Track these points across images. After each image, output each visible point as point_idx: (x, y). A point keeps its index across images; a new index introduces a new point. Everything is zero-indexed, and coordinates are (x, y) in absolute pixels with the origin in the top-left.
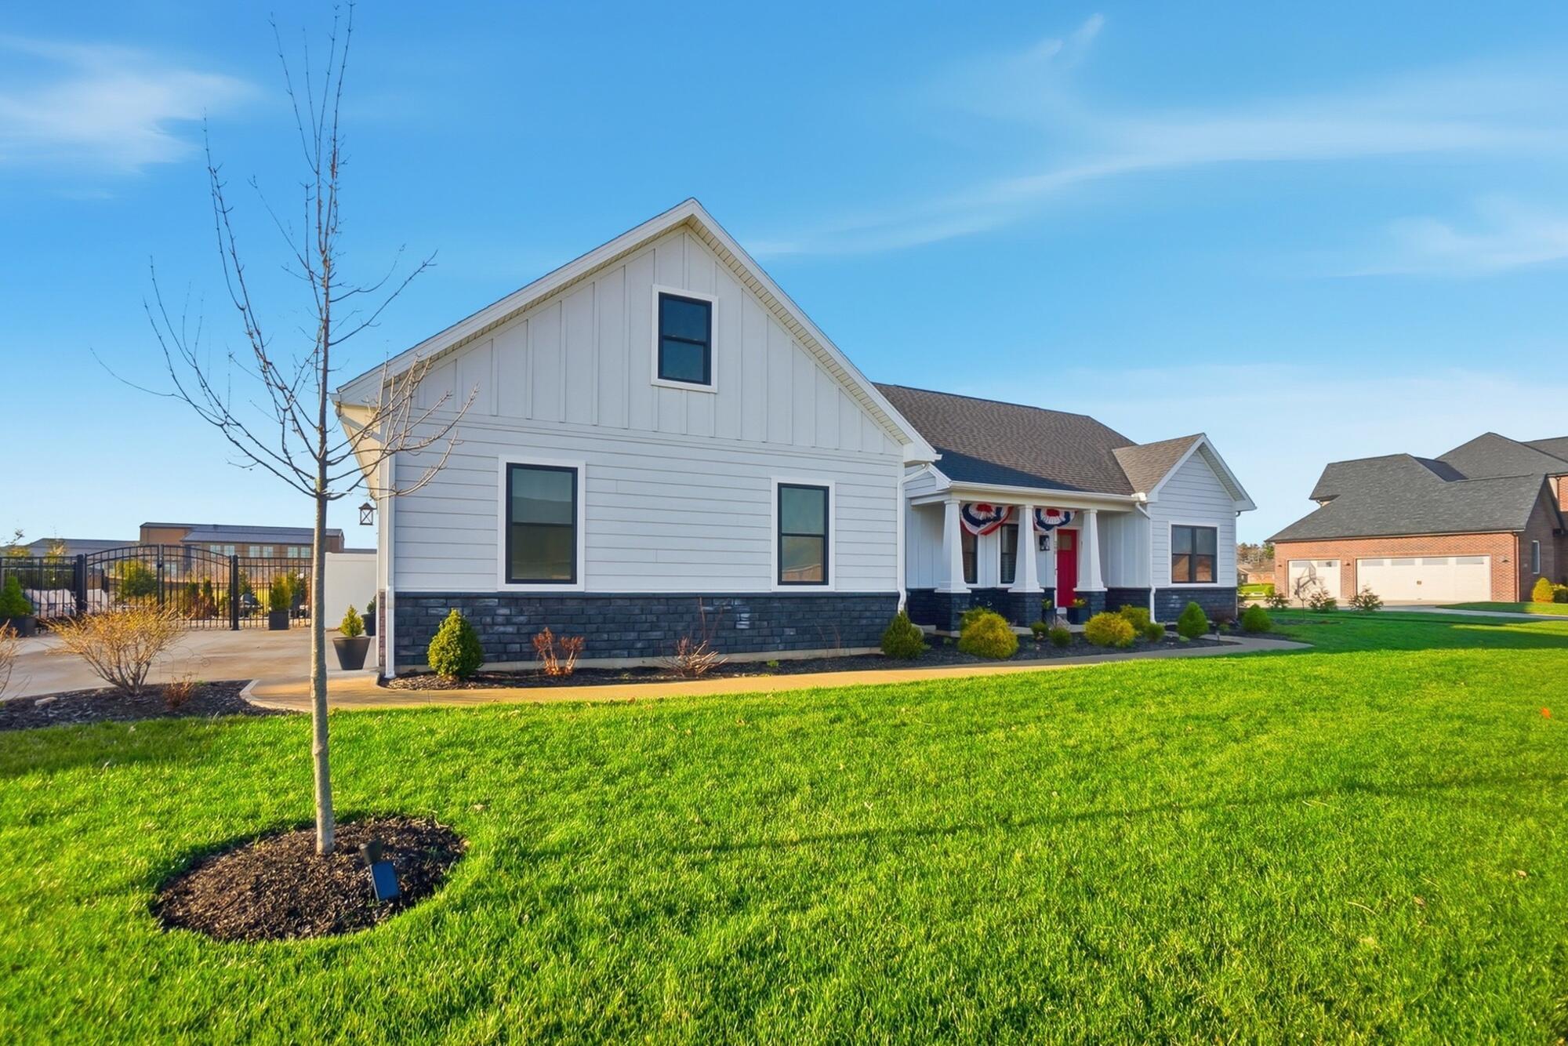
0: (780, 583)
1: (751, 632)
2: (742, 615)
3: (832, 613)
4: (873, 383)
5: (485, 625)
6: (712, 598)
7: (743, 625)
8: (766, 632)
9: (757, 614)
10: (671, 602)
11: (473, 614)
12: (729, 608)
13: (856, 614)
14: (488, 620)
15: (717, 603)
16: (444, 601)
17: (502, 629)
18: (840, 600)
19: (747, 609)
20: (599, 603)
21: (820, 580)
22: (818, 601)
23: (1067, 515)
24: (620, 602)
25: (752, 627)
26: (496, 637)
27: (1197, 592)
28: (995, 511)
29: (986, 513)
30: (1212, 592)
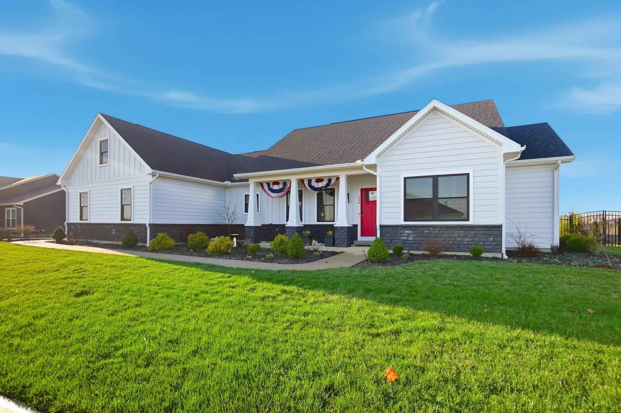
0: (122, 220)
2: (114, 229)
7: (114, 233)
8: (118, 235)
10: (101, 226)
12: (111, 228)
13: (138, 231)
14: (77, 229)
15: (109, 226)
18: (134, 226)
20: (91, 226)
22: (129, 226)
23: (329, 181)
24: (94, 225)
26: (78, 233)
27: (437, 229)
28: (282, 184)
29: (277, 186)
30: (458, 229)
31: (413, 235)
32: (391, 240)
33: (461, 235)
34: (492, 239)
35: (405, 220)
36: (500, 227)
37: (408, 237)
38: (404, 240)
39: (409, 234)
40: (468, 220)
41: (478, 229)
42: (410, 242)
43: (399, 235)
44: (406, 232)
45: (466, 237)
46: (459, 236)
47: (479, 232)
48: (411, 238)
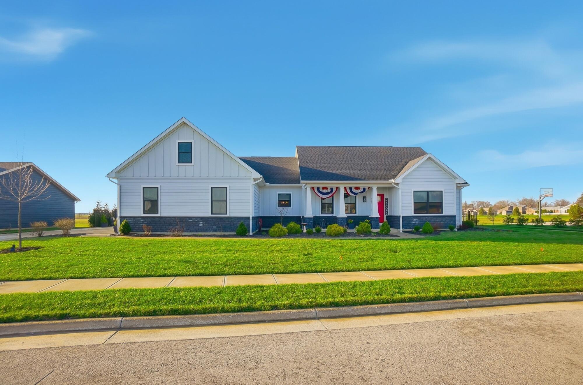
0: (212, 214)
1: (203, 227)
2: (201, 222)
3: (228, 223)
4: (238, 157)
5: (138, 224)
6: (192, 218)
7: (201, 225)
8: (207, 227)
9: (205, 222)
10: (181, 219)
11: (136, 221)
12: (197, 220)
13: (236, 223)
14: (139, 222)
15: (193, 219)
16: (129, 218)
17: (142, 224)
18: (230, 219)
19: (201, 221)
20: (163, 219)
21: (225, 213)
22: (223, 219)
23: (364, 189)
24: (168, 219)
25: (203, 226)
26: (140, 226)
27: (429, 218)
28: (330, 189)
29: (326, 190)
30: (439, 217)
31: (418, 221)
32: (407, 224)
33: (440, 221)
34: (452, 222)
35: (414, 213)
36: (455, 216)
37: (416, 222)
38: (414, 223)
39: (416, 220)
40: (442, 213)
41: (447, 217)
42: (417, 224)
43: (411, 221)
44: (415, 219)
45: (442, 221)
46: (439, 221)
47: (448, 219)
48: (417, 223)
